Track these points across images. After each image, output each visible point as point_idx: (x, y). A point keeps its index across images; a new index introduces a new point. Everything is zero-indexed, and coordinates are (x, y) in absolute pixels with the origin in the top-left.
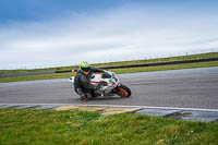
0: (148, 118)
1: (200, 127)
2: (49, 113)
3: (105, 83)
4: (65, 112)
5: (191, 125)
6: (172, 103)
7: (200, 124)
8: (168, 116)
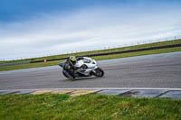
0: (106, 97)
1: (144, 102)
2: (27, 97)
4: (41, 95)
5: (137, 101)
6: (125, 84)
7: (144, 99)
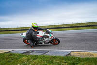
1: (36, 57)
3: (47, 37)
5: (32, 56)
8: (24, 53)
